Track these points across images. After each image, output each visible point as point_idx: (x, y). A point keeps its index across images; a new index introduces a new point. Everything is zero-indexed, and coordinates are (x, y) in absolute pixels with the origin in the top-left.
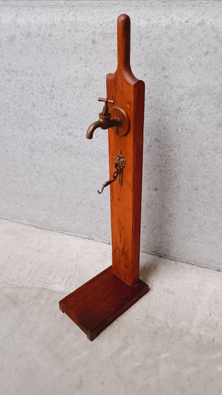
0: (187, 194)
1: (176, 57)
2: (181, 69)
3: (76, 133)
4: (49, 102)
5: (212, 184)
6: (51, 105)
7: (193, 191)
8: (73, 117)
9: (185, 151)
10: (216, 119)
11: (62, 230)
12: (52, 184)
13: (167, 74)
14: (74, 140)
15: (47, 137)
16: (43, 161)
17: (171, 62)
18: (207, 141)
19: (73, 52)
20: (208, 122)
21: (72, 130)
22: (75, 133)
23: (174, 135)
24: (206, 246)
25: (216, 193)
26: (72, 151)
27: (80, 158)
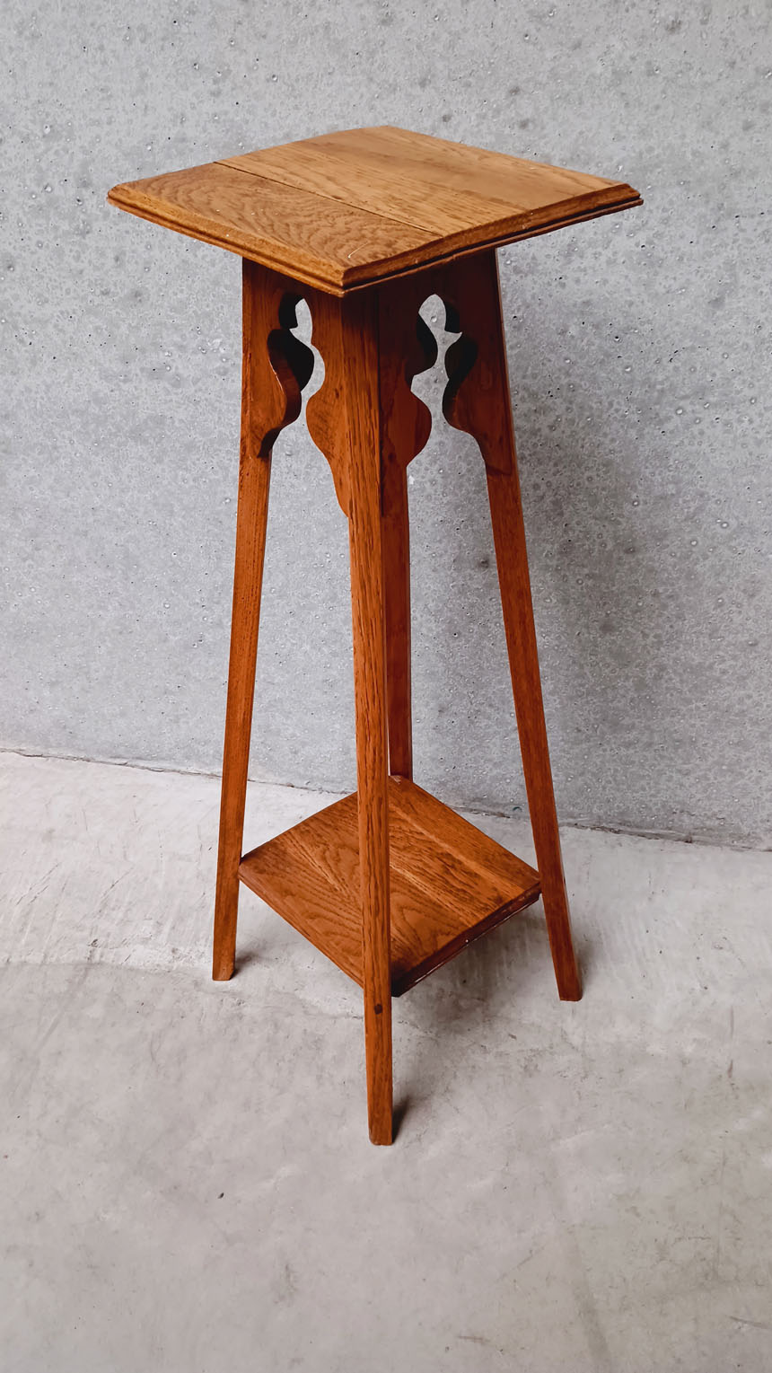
0: (597, 572)
1: (561, 44)
2: (580, 90)
3: (180, 367)
4: (70, 246)
5: (689, 526)
6: (77, 258)
7: (620, 558)
8: (166, 304)
9: (591, 408)
10: (705, 278)
11: (126, 756)
12: (88, 577)
13: (528, 113)
14: (174, 397)
15: (66, 389)
16: (51, 488)
17: (542, 63)
18: (672, 365)
19: (164, 39)
20: (677, 290)
21: (163, 356)
22: (177, 368)
23: (552, 351)
24: (662, 757)
25: (700, 557)
26: (164, 441)
27: (194, 464)
